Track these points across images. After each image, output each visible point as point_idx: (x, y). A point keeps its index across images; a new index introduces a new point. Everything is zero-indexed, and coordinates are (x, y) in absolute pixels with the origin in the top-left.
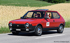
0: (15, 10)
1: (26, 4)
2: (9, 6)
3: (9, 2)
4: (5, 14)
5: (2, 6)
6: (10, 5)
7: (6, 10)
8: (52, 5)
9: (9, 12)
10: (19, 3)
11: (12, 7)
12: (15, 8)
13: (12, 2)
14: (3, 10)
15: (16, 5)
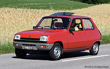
0: (30, 14)
1: (48, 5)
2: (20, 9)
3: (20, 2)
4: (14, 22)
5: (10, 9)
6: (22, 7)
7: (15, 16)
9: (20, 19)
10: (36, 4)
11: (25, 10)
12: (30, 12)
13: (26, 2)
14: (10, 15)
15: (32, 7)
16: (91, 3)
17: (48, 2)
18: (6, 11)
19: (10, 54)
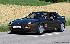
0: (16, 9)
1: (27, 3)
3: (10, 1)
5: (4, 5)
6: (11, 4)
7: (7, 9)
8: (51, 5)
9: (11, 11)
10: (20, 2)
11: (13, 6)
12: (16, 7)
13: (13, 1)
14: (4, 9)
15: (17, 4)
16: (52, 2)
17: (27, 2)
18: (2, 6)
19: (4, 32)
